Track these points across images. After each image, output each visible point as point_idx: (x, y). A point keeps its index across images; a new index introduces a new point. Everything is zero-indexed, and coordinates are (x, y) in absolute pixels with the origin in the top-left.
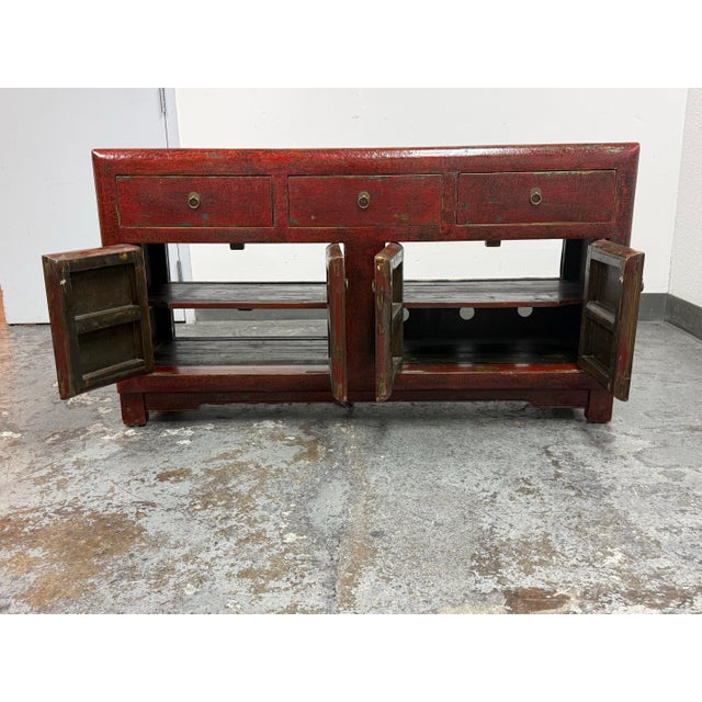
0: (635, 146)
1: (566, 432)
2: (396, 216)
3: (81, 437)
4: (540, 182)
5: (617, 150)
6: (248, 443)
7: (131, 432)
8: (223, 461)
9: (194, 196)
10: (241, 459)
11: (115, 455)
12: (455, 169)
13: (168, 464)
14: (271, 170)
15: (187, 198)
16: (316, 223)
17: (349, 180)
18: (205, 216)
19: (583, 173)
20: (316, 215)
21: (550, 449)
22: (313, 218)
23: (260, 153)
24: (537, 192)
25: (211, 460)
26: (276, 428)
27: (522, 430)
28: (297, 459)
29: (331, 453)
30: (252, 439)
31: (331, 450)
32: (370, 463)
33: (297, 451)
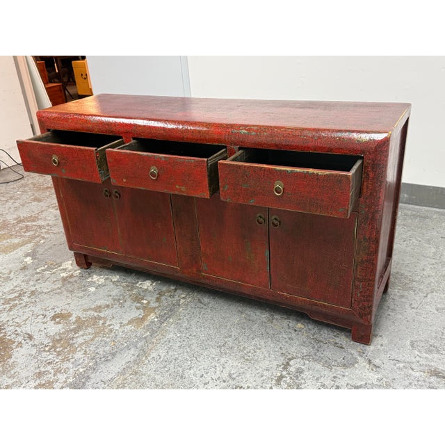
1: (326, 346)
2: (177, 187)
3: (54, 271)
4: (282, 176)
6: (119, 300)
7: (78, 272)
8: (93, 312)
9: (54, 157)
10: (102, 314)
11: (53, 290)
12: (235, 144)
14: (122, 133)
18: (63, 171)
20: (126, 179)
21: (292, 362)
22: (124, 180)
25: (88, 310)
26: (147, 289)
27: (294, 334)
28: (130, 322)
29: (154, 322)
30: (124, 297)
31: (156, 320)
32: (165, 339)
33: (137, 315)
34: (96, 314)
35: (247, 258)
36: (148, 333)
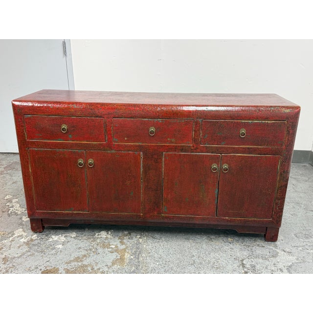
0: (298, 108)
1: (254, 248)
2: (169, 139)
3: (11, 239)
4: (245, 126)
5: (288, 111)
6: (90, 249)
7: (35, 236)
8: (76, 263)
9: (64, 126)
10: (85, 263)
11: (23, 254)
12: (200, 118)
13: (48, 263)
14: (104, 115)
15: (61, 127)
16: (128, 141)
17: (145, 121)
18: (70, 136)
19: (269, 122)
20: (128, 137)
21: (244, 262)
22: (126, 139)
23: (99, 106)
24: (243, 131)
25: (70, 262)
26: (107, 238)
27: (231, 246)
28: (113, 263)
29: (132, 259)
30: (93, 246)
31: (132, 257)
32: (150, 269)
33: (115, 257)
34: (80, 264)
35: (201, 196)
36: (134, 268)
